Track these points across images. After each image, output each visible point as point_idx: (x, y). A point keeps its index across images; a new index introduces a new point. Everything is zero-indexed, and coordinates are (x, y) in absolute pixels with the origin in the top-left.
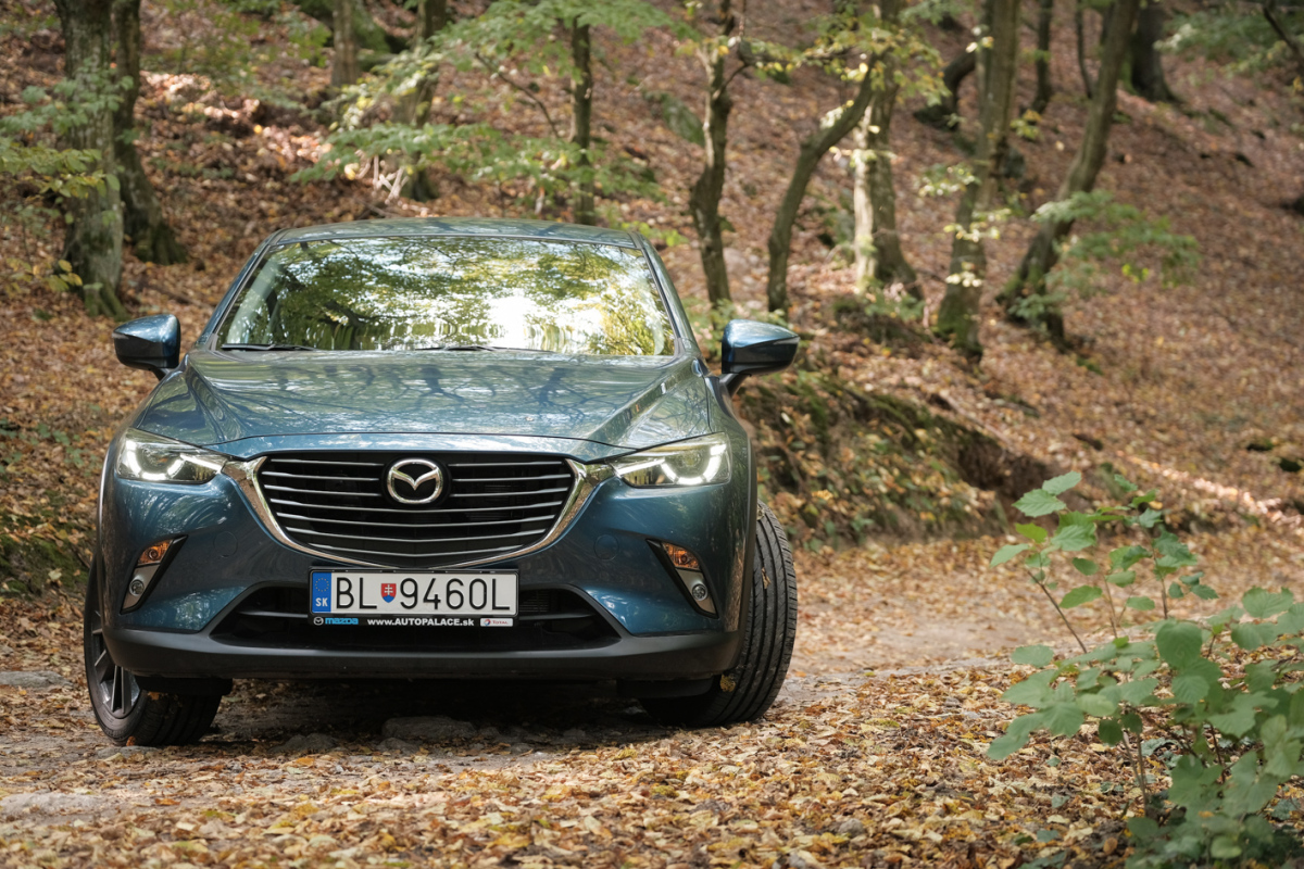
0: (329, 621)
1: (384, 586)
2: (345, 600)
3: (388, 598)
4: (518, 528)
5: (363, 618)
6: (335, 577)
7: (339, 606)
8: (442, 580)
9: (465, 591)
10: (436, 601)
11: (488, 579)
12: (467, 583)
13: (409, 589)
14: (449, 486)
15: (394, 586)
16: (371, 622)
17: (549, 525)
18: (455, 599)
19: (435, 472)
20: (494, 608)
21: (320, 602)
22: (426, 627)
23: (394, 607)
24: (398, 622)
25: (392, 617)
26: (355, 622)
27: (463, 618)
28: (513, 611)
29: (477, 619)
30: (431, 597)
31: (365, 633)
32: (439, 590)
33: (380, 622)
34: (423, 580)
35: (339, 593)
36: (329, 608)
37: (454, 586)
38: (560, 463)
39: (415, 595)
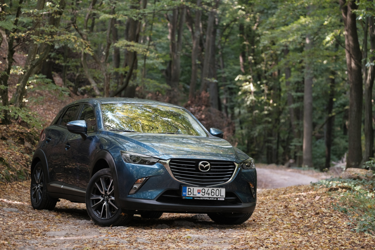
0: (186, 198)
1: (198, 190)
3: (199, 193)
4: (224, 178)
5: (193, 197)
6: (187, 188)
7: (188, 195)
10: (209, 194)
11: (219, 189)
12: (215, 190)
13: (203, 191)
15: (200, 190)
17: (230, 177)
18: (213, 194)
19: (209, 164)
21: (184, 193)
22: (207, 200)
27: (214, 198)
28: (224, 197)
29: (217, 198)
30: (208, 193)
32: (210, 192)
33: (197, 198)
34: (206, 189)
35: (188, 191)
36: (186, 195)
37: (213, 191)
38: (232, 163)
39: (205, 192)
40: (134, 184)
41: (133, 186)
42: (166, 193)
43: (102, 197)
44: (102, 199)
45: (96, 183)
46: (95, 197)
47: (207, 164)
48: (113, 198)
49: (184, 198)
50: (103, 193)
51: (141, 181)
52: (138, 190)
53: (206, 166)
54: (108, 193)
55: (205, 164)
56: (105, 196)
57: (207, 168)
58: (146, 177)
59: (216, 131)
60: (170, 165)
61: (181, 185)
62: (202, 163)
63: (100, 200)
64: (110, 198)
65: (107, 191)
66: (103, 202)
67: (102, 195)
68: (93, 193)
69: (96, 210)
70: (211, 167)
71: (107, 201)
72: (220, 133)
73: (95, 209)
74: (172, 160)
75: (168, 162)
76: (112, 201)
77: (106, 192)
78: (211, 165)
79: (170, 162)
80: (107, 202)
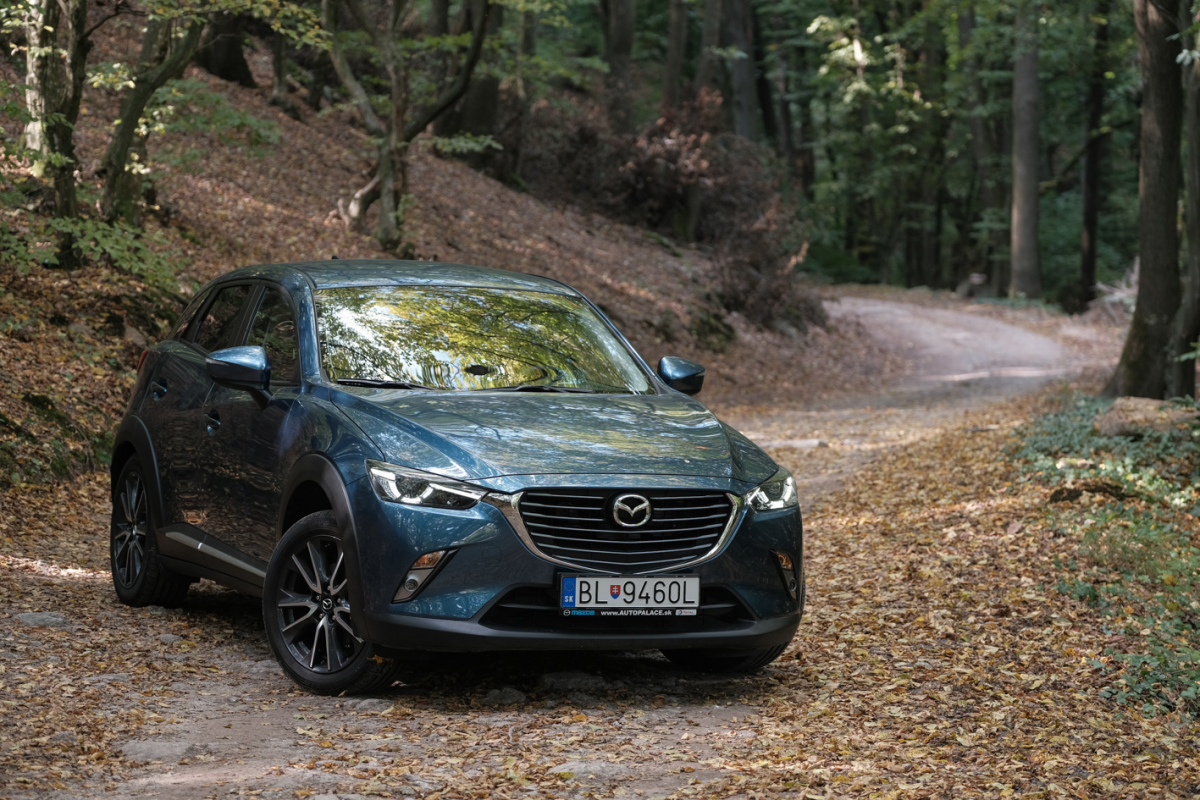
0: (575, 612)
1: (612, 587)
2: (585, 597)
3: (615, 596)
6: (578, 580)
7: (581, 602)
8: (652, 582)
9: (666, 591)
11: (681, 581)
12: (667, 584)
13: (629, 589)
14: (654, 514)
15: (619, 587)
16: (603, 613)
18: (659, 597)
19: (646, 504)
20: (685, 602)
21: (568, 599)
23: (619, 603)
24: (622, 613)
25: (618, 609)
26: (592, 613)
27: (665, 609)
29: (673, 610)
30: (644, 595)
31: (600, 621)
32: (649, 590)
34: (639, 582)
35: (581, 592)
37: (659, 587)
39: (633, 593)
40: (410, 569)
41: (405, 578)
42: (511, 596)
43: (314, 600)
44: (313, 608)
45: (294, 558)
46: (293, 601)
47: (642, 502)
48: (347, 609)
49: (567, 613)
50: (317, 588)
51: (430, 560)
52: (421, 591)
53: (636, 509)
54: (334, 591)
55: (633, 503)
56: (324, 597)
57: (641, 514)
58: (448, 549)
59: (679, 367)
60: (522, 508)
61: (559, 569)
62: (623, 502)
63: (307, 609)
64: (339, 605)
65: (328, 584)
66: (317, 615)
67: (313, 596)
68: (286, 588)
69: (295, 642)
70: (652, 512)
71: (330, 615)
72: (694, 372)
73: (292, 638)
74: (528, 495)
75: (514, 499)
76: (343, 615)
77: (325, 585)
78: (653, 504)
79: (522, 499)
80: (330, 619)
